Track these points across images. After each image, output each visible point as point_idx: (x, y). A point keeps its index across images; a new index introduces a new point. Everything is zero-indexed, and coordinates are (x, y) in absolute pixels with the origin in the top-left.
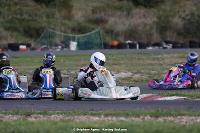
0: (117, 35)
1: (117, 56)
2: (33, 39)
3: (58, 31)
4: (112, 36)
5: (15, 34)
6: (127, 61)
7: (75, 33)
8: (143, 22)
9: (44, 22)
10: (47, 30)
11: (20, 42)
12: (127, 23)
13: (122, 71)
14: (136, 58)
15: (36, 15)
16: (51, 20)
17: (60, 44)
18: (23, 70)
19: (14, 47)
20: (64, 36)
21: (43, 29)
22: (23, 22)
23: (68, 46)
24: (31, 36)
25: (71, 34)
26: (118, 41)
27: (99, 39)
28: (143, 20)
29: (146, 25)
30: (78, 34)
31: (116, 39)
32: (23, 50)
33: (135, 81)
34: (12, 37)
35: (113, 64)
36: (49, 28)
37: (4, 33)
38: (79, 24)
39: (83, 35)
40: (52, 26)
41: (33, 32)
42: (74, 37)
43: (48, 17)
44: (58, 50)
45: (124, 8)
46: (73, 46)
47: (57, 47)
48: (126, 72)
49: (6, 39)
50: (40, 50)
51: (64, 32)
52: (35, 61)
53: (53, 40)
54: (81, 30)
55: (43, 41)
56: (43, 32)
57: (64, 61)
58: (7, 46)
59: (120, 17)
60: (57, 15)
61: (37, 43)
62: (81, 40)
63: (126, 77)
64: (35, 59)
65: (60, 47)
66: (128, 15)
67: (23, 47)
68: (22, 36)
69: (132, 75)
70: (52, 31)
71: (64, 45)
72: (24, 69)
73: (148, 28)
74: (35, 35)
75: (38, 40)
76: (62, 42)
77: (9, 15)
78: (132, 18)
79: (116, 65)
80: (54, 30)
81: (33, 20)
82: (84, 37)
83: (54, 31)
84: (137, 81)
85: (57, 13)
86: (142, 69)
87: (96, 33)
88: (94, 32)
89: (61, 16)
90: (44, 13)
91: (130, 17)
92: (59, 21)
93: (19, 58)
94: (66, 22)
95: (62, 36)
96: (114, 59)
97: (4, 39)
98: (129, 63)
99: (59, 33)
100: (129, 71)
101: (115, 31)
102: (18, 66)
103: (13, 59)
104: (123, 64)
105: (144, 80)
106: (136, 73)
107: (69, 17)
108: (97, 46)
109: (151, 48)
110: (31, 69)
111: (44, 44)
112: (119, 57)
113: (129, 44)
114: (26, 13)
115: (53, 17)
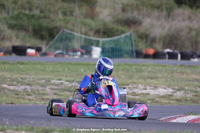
0: (153, 41)
1: (153, 67)
2: (45, 42)
3: (77, 32)
4: (146, 42)
5: (22, 34)
6: (166, 74)
7: (99, 37)
8: (187, 26)
9: (60, 20)
10: (63, 31)
11: (28, 45)
12: (167, 26)
13: (160, 87)
14: (178, 71)
15: (49, 11)
16: (68, 18)
17: (80, 49)
18: (31, 80)
19: (20, 51)
20: (85, 39)
21: (57, 29)
22: (32, 20)
23: (89, 52)
24: (42, 38)
25: (93, 36)
26: (154, 48)
27: (130, 45)
28: (187, 23)
29: (191, 30)
30: (103, 37)
31: (151, 46)
32: (31, 55)
33: (177, 100)
34: (17, 37)
35: (148, 78)
36: (66, 28)
37: (8, 32)
38: (105, 24)
39: (109, 39)
40: (70, 26)
41: (45, 33)
42: (98, 42)
43: (65, 14)
44: (77, 57)
45: (164, 7)
46: (96, 52)
47: (75, 54)
48: (165, 89)
49: (10, 40)
50: (53, 57)
51: (85, 34)
52: (47, 69)
53: (70, 43)
54: (107, 32)
55: (58, 45)
56: (57, 33)
57: (85, 71)
58: (11, 49)
59: (158, 18)
60: (77, 12)
61: (50, 47)
62: (107, 46)
63: (166, 95)
64: (47, 66)
65: (79, 53)
66: (169, 16)
67: (31, 51)
68: (30, 36)
69: (174, 93)
70: (70, 32)
71: (84, 51)
72: (34, 78)
73: (193, 33)
74: (47, 36)
75: (51, 43)
76: (83, 47)
77: (14, 9)
78: (173, 20)
79: (151, 78)
81: (45, 17)
82: (111, 41)
83: (72, 33)
84: (180, 101)
85: (77, 9)
86: (186, 86)
87: (126, 37)
88: (123, 36)
89: (82, 14)
90: (59, 9)
91: (170, 19)
92: (79, 20)
93: (27, 64)
94: (89, 21)
95: (83, 39)
96: (150, 71)
97: (7, 39)
98: (169, 77)
99: (79, 35)
100: (169, 87)
101: (151, 36)
102: (26, 74)
103: (19, 65)
104: (161, 77)
105: (189, 99)
106: (178, 90)
107: (92, 15)
108: (128, 54)
109: (196, 60)
110: (42, 79)
111: (58, 48)
112: (155, 69)
113: (168, 53)
114: (37, 8)
115: (72, 15)
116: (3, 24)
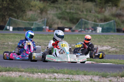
3: (90, 21)
5: (64, 21)
9: (84, 15)
11: (66, 26)
16: (88, 14)
20: (94, 24)
22: (70, 14)
34: (61, 23)
36: (85, 19)
37: (57, 20)
44: (89, 32)
47: (88, 30)
49: (58, 24)
50: (77, 32)
60: (93, 11)
65: (90, 30)
68: (68, 22)
71: (93, 29)
76: (92, 27)
80: (88, 20)
84: (110, 53)
92: (93, 14)
96: (112, 39)
99: (91, 22)
100: (110, 46)
105: (114, 52)
106: (114, 47)
115: (90, 12)
116: (55, 16)
